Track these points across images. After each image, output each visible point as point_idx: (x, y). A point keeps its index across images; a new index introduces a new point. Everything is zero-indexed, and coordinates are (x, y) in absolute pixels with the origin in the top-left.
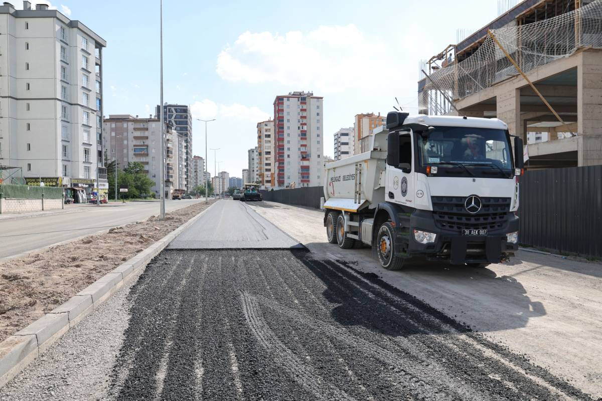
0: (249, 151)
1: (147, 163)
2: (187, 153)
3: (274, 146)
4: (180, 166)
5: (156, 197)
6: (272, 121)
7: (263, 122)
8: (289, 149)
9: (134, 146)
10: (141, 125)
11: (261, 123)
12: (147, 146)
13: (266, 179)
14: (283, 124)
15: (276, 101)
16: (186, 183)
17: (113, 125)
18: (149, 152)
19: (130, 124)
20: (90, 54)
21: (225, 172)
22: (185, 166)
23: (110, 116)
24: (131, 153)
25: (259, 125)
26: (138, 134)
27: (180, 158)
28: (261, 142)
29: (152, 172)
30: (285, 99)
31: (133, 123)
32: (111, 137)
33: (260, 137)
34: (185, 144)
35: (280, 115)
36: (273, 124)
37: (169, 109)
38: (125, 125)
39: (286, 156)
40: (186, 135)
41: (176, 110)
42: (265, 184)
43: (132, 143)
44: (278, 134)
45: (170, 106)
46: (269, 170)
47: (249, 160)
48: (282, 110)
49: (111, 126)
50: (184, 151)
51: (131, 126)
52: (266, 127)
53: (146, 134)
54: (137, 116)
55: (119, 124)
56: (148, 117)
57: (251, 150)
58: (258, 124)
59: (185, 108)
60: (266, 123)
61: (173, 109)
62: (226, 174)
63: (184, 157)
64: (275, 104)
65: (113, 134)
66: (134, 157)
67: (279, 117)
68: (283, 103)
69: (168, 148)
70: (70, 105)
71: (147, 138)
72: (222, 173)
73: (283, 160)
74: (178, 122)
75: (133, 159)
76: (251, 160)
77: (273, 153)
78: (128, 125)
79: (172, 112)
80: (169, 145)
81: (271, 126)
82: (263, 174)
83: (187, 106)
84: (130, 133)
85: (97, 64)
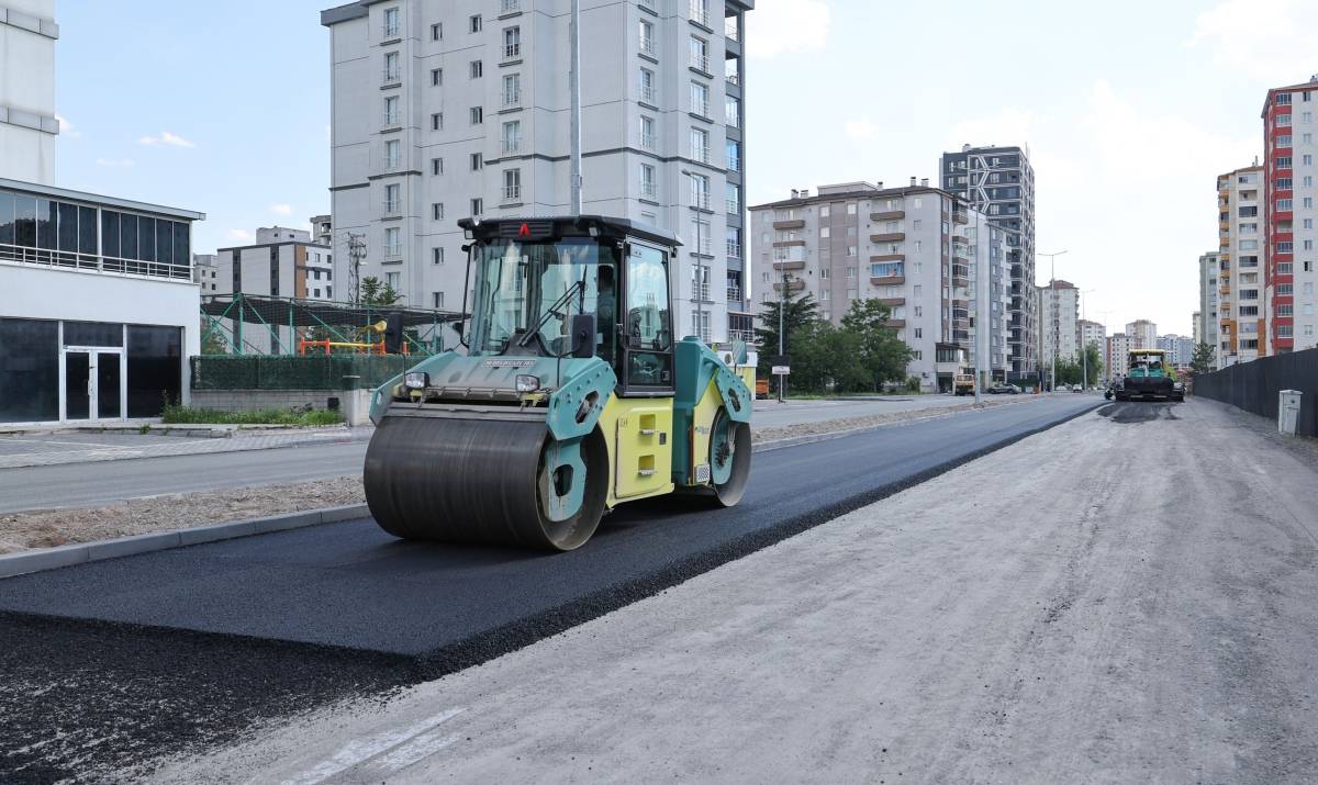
0: (1202, 260)
1: (901, 303)
2: (1015, 272)
3: (1264, 238)
4: (994, 306)
5: (922, 389)
6: (1260, 168)
7: (1234, 173)
8: (1307, 244)
9: (873, 259)
10: (889, 206)
11: (1226, 177)
12: (903, 258)
13: (1242, 336)
14: (1290, 173)
15: (1267, 106)
16: (1010, 351)
17: (825, 212)
18: (908, 274)
19: (863, 204)
20: (710, 32)
21: (1145, 322)
22: (1008, 305)
23: (820, 189)
24: (865, 277)
25: (1223, 180)
26: (881, 229)
27: (995, 284)
28: (1227, 230)
29: (914, 322)
30: (1297, 97)
31: (870, 202)
32: (821, 241)
33: (1224, 216)
34: (1010, 249)
35: (1279, 147)
36: (1261, 174)
37: (973, 160)
38: (851, 209)
39: (1298, 265)
40: (1015, 223)
41: (989, 161)
42: (1239, 351)
43: (867, 251)
44: (1274, 202)
45: (977, 151)
46: (1252, 311)
47: (1203, 283)
48: (1288, 131)
49: (820, 214)
50: (1006, 266)
51: (865, 209)
52: (1244, 187)
53: (901, 227)
54: (881, 183)
55: (838, 207)
56: (908, 184)
57: (1208, 255)
58: (1219, 178)
59: (1013, 153)
60: (1243, 175)
61: (981, 159)
62: (1147, 327)
63: (1006, 281)
64: (1265, 115)
65: (825, 233)
66: (872, 287)
67: (1276, 152)
68: (1289, 110)
69: (955, 260)
70: (661, 163)
71: (901, 238)
72: (1136, 324)
73: (1290, 279)
74: (994, 192)
75: (868, 293)
76: (1207, 283)
77: (1261, 261)
78: (857, 207)
79: (980, 166)
80: (961, 254)
81: (1257, 183)
82: (1235, 322)
83: (1017, 149)
84: (862, 227)
85: (729, 55)
